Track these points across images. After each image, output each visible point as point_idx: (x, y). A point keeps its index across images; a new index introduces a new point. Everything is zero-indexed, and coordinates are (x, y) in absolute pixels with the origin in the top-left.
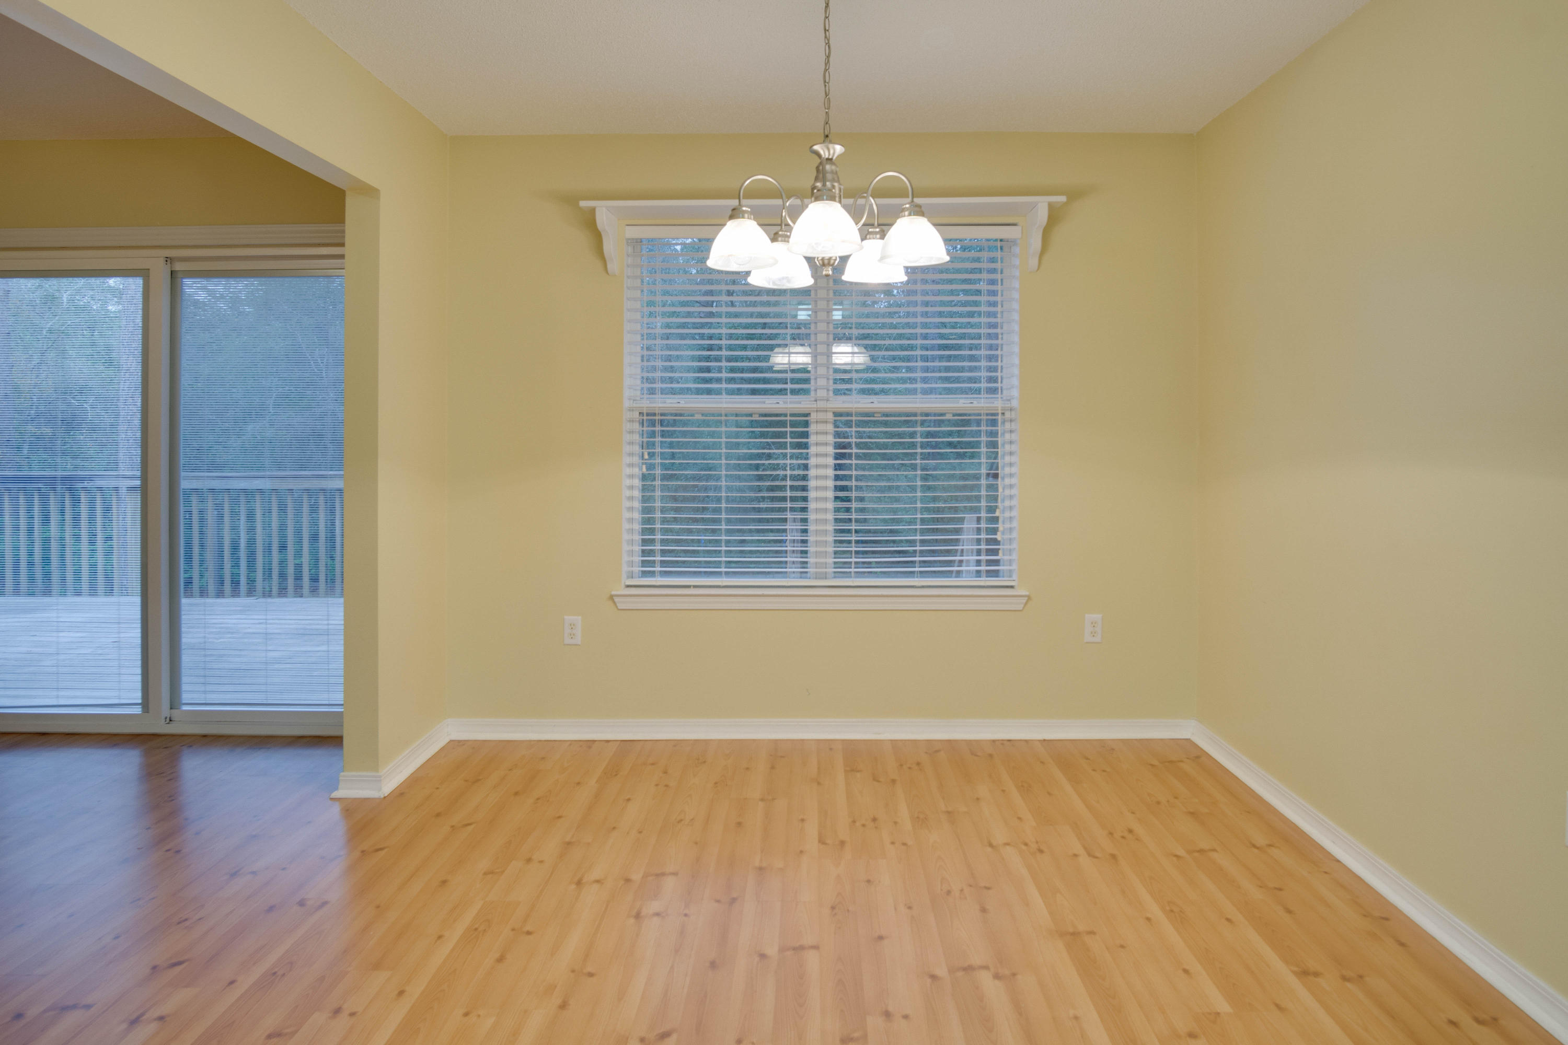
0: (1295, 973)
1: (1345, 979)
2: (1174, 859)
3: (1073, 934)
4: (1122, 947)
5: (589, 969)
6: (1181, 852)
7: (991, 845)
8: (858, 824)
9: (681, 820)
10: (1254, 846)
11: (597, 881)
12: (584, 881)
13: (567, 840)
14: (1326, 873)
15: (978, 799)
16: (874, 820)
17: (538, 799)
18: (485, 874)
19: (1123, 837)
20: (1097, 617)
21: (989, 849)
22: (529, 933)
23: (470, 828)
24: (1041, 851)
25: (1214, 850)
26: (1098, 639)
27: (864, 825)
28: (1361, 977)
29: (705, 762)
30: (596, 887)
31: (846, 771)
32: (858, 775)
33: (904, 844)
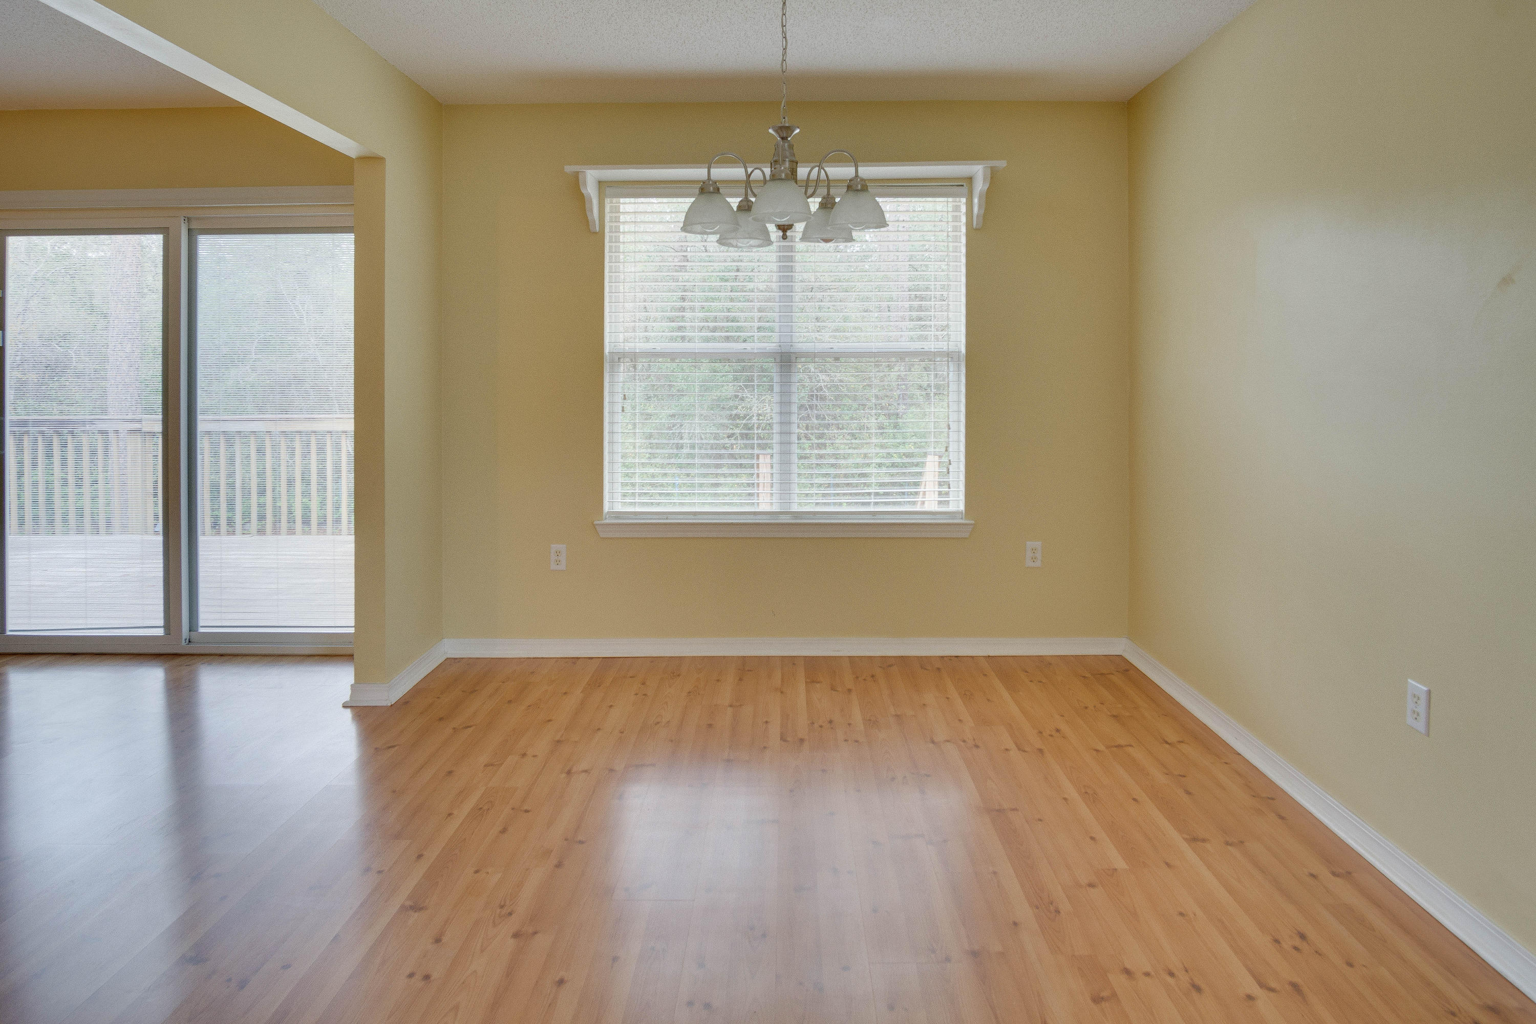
0: (1185, 839)
1: (1227, 843)
2: (1095, 752)
3: (999, 811)
4: (1040, 820)
5: (580, 838)
6: (1101, 747)
7: (933, 742)
8: (816, 725)
9: (658, 723)
10: (1167, 743)
11: (586, 771)
12: (574, 769)
13: (557, 739)
14: (1226, 763)
15: (924, 705)
16: (831, 722)
17: (529, 706)
18: (485, 766)
19: (1051, 736)
20: (1038, 544)
21: (931, 745)
22: (527, 811)
23: (471, 730)
24: (977, 746)
25: (1131, 746)
26: (1038, 564)
27: (821, 726)
28: (1242, 842)
29: (679, 675)
30: (584, 775)
31: (806, 682)
32: (818, 685)
33: (857, 741)
